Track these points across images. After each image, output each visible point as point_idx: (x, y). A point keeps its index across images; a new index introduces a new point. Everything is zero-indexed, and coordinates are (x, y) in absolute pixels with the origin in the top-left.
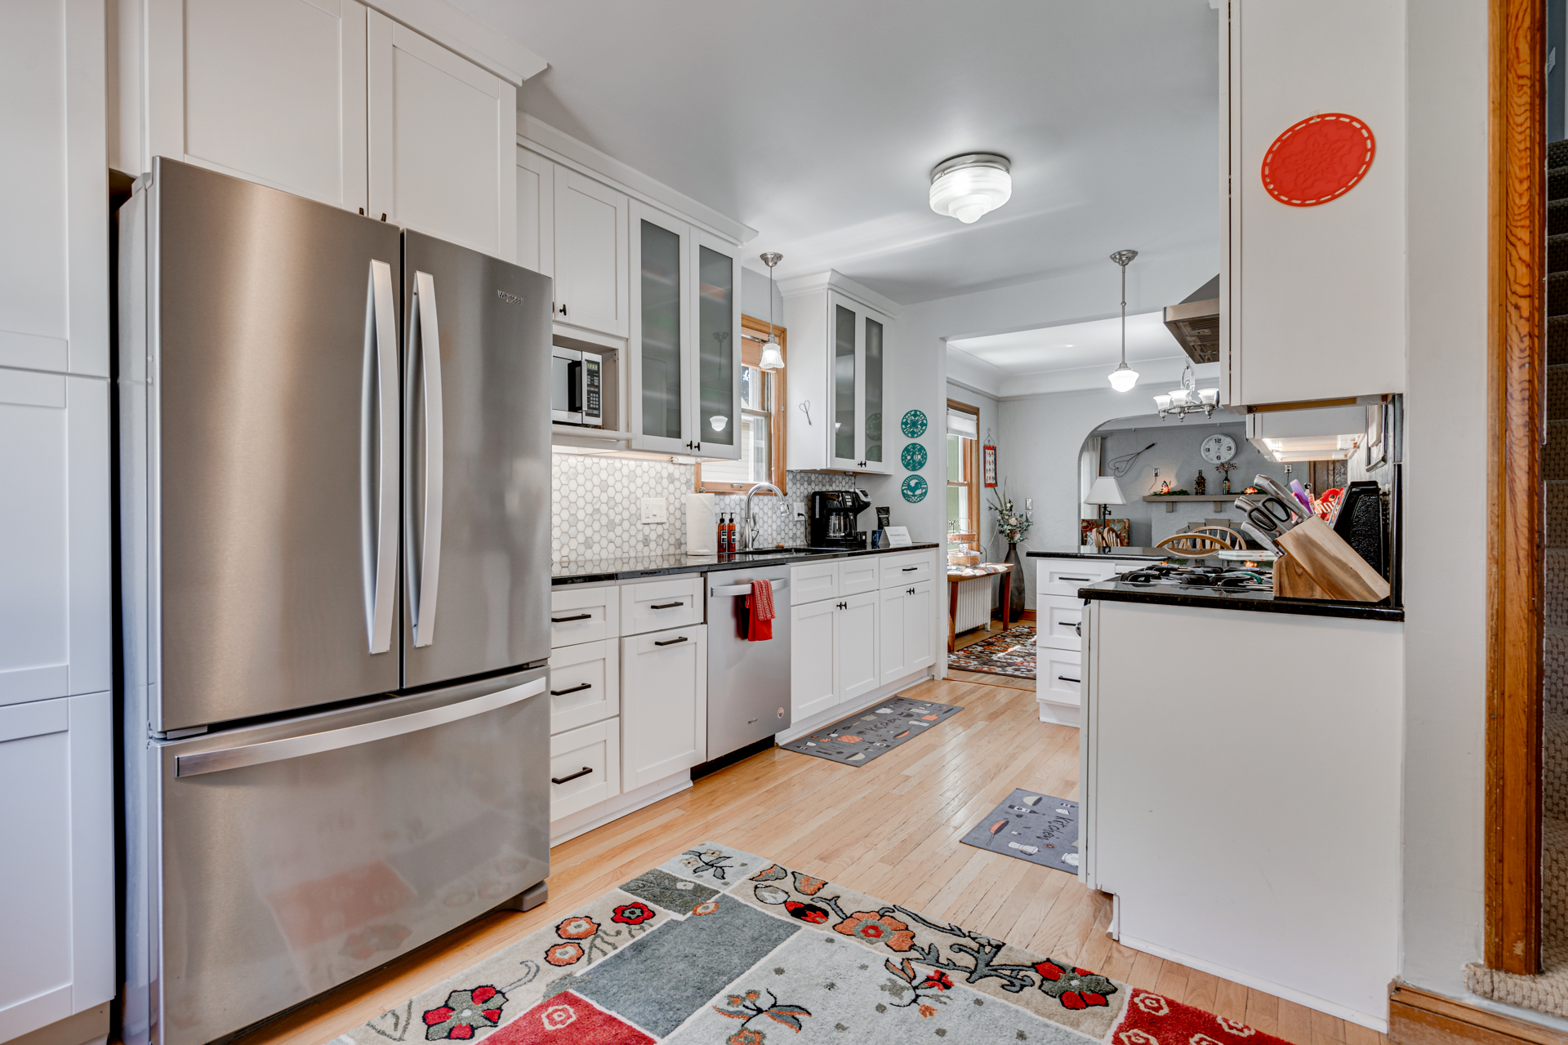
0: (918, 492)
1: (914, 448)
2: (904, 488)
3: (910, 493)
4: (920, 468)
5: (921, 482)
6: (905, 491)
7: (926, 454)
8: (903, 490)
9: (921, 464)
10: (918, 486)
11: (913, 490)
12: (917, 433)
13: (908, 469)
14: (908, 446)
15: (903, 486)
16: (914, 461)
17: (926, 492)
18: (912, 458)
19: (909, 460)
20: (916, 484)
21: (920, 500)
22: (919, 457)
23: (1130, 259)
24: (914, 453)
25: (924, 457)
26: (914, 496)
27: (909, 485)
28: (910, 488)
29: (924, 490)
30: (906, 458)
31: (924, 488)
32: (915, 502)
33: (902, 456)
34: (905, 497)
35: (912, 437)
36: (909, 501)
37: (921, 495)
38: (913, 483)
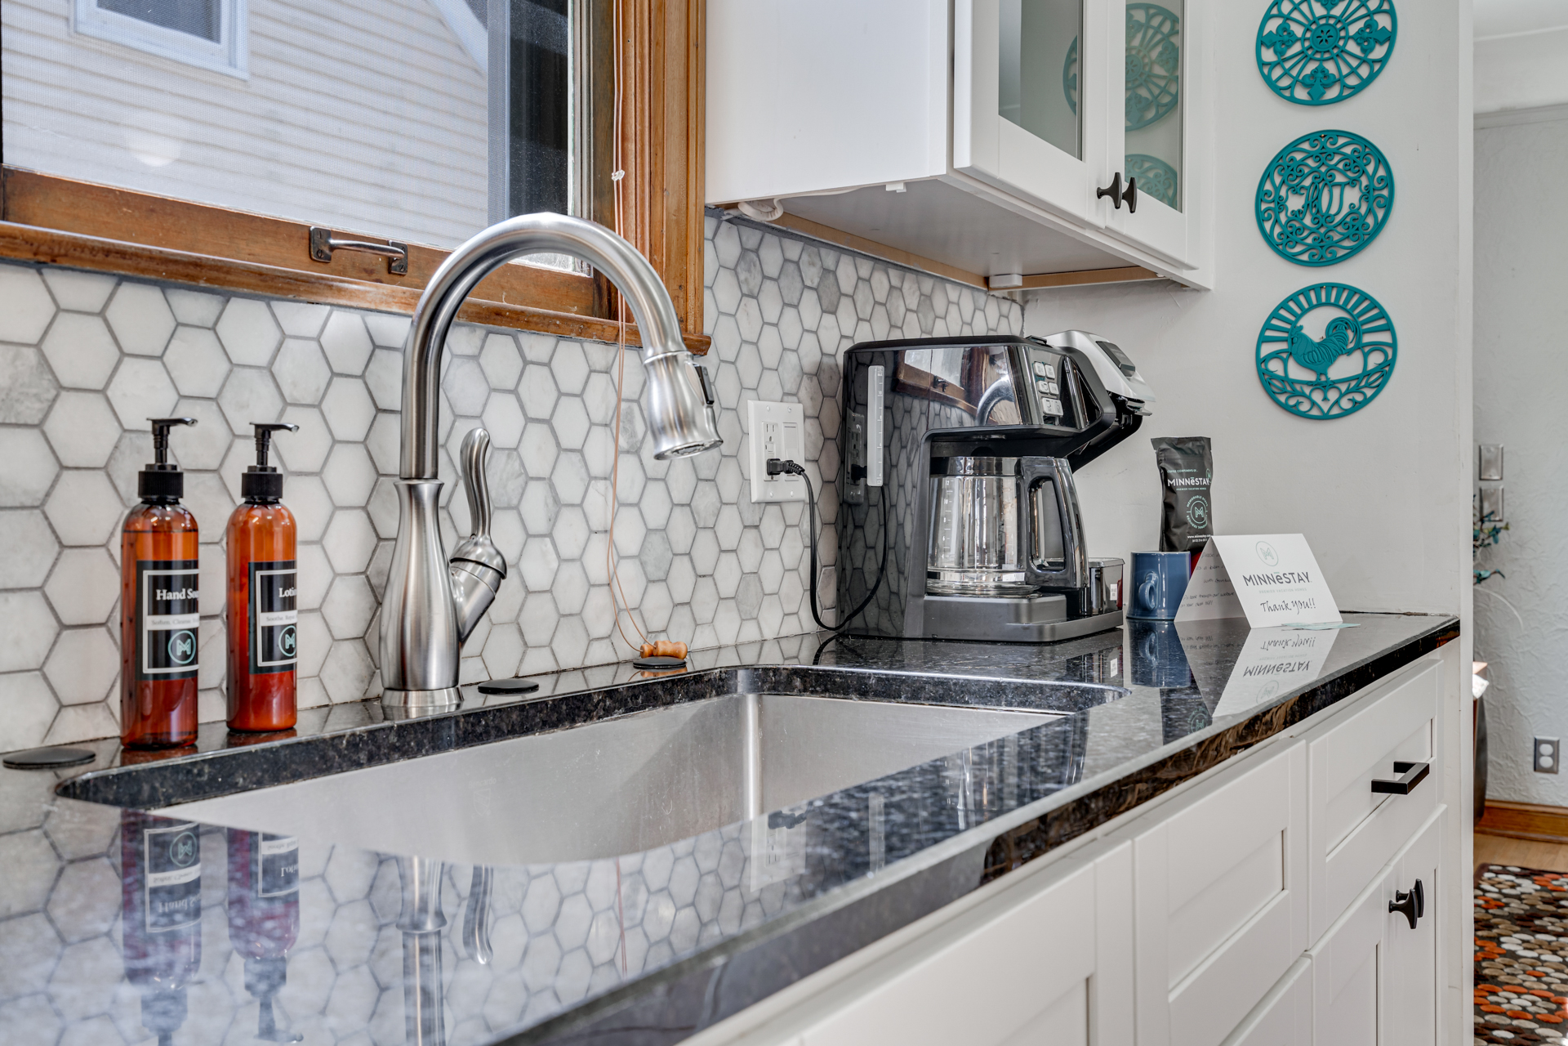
0: (1345, 367)
1: (1323, 156)
2: (1267, 349)
3: (1296, 372)
4: (1353, 252)
5: (1361, 320)
6: (1275, 366)
7: (1388, 182)
8: (1261, 362)
9: (1361, 233)
10: (1343, 339)
11: (1318, 356)
12: (1340, 80)
13: (1293, 259)
14: (1294, 146)
15: (1263, 340)
16: (1322, 219)
17: (1385, 371)
18: (1313, 204)
19: (1298, 215)
20: (1335, 326)
21: (1357, 406)
22: (1352, 196)
24: (1325, 180)
25: (1381, 195)
26: (1324, 386)
27: (1295, 336)
28: (1297, 346)
29: (1376, 359)
30: (1281, 204)
31: (1377, 347)
32: (1325, 417)
33: (1261, 196)
34: (1272, 395)
35: (1316, 101)
36: (1293, 411)
37: (1358, 383)
38: (1315, 325)
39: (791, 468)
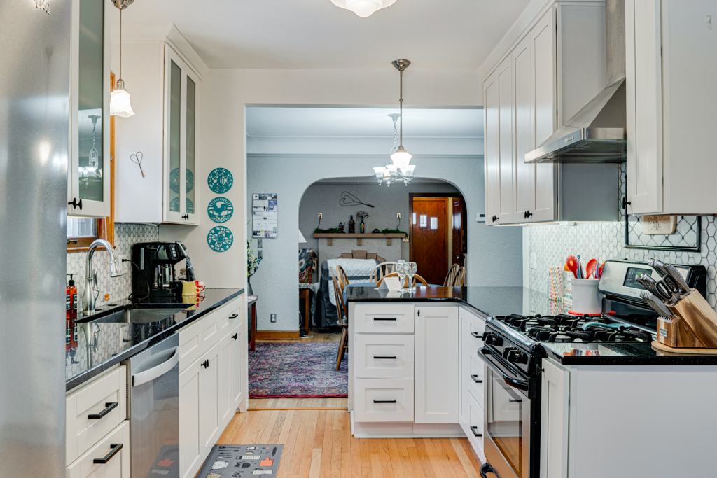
0: (224, 213)
1: (220, 172)
2: (210, 208)
3: (215, 214)
4: (226, 191)
5: (227, 205)
6: (211, 212)
7: (232, 178)
8: (209, 211)
9: (227, 187)
10: (223, 207)
11: (219, 211)
13: (215, 192)
14: (214, 170)
15: (209, 207)
16: (220, 185)
17: (231, 214)
18: (218, 181)
19: (216, 183)
20: (222, 205)
22: (226, 180)
23: (405, 66)
24: (220, 177)
25: (231, 180)
26: (220, 216)
27: (215, 206)
28: (215, 209)
29: (230, 212)
30: (212, 181)
31: (230, 210)
33: (209, 180)
34: (211, 218)
36: (214, 221)
38: (219, 205)
39: (126, 260)
